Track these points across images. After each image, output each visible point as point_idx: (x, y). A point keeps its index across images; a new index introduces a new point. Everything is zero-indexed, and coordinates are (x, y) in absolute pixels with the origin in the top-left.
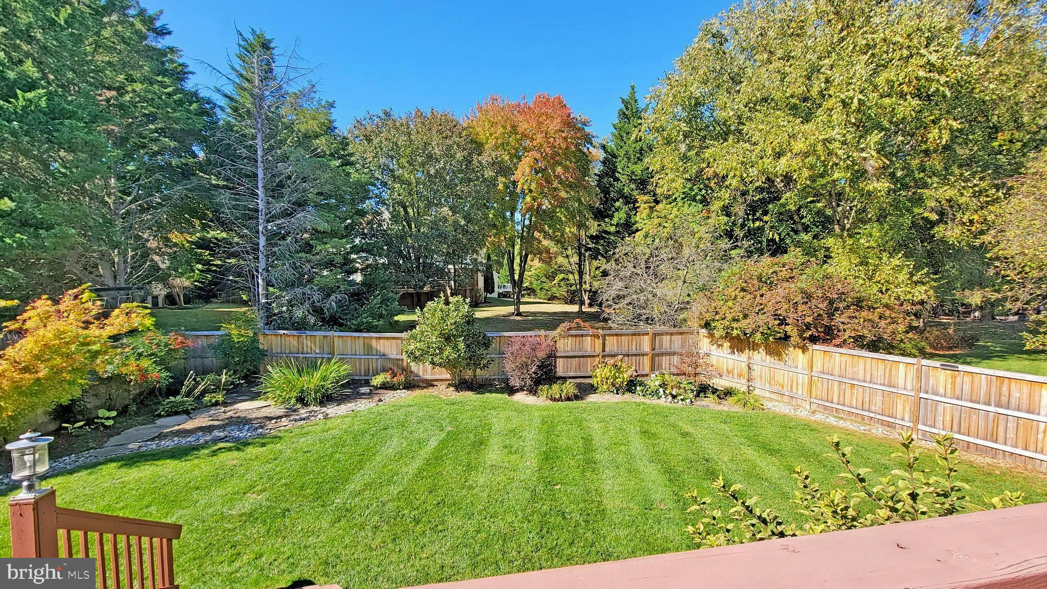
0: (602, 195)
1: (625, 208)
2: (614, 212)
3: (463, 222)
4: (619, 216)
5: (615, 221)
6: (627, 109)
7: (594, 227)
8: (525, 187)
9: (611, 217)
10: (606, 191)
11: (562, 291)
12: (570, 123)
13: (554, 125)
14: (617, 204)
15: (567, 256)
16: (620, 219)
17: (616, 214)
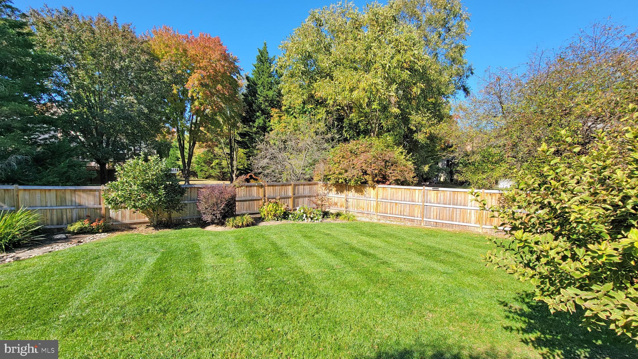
0: (248, 107)
1: (263, 117)
2: (255, 119)
3: (146, 111)
4: (259, 122)
5: (256, 124)
6: (262, 56)
7: (242, 127)
8: (194, 95)
9: (254, 122)
10: (250, 104)
11: (216, 172)
12: (226, 57)
13: (216, 56)
14: (258, 114)
15: (222, 148)
16: (259, 123)
17: (257, 120)
